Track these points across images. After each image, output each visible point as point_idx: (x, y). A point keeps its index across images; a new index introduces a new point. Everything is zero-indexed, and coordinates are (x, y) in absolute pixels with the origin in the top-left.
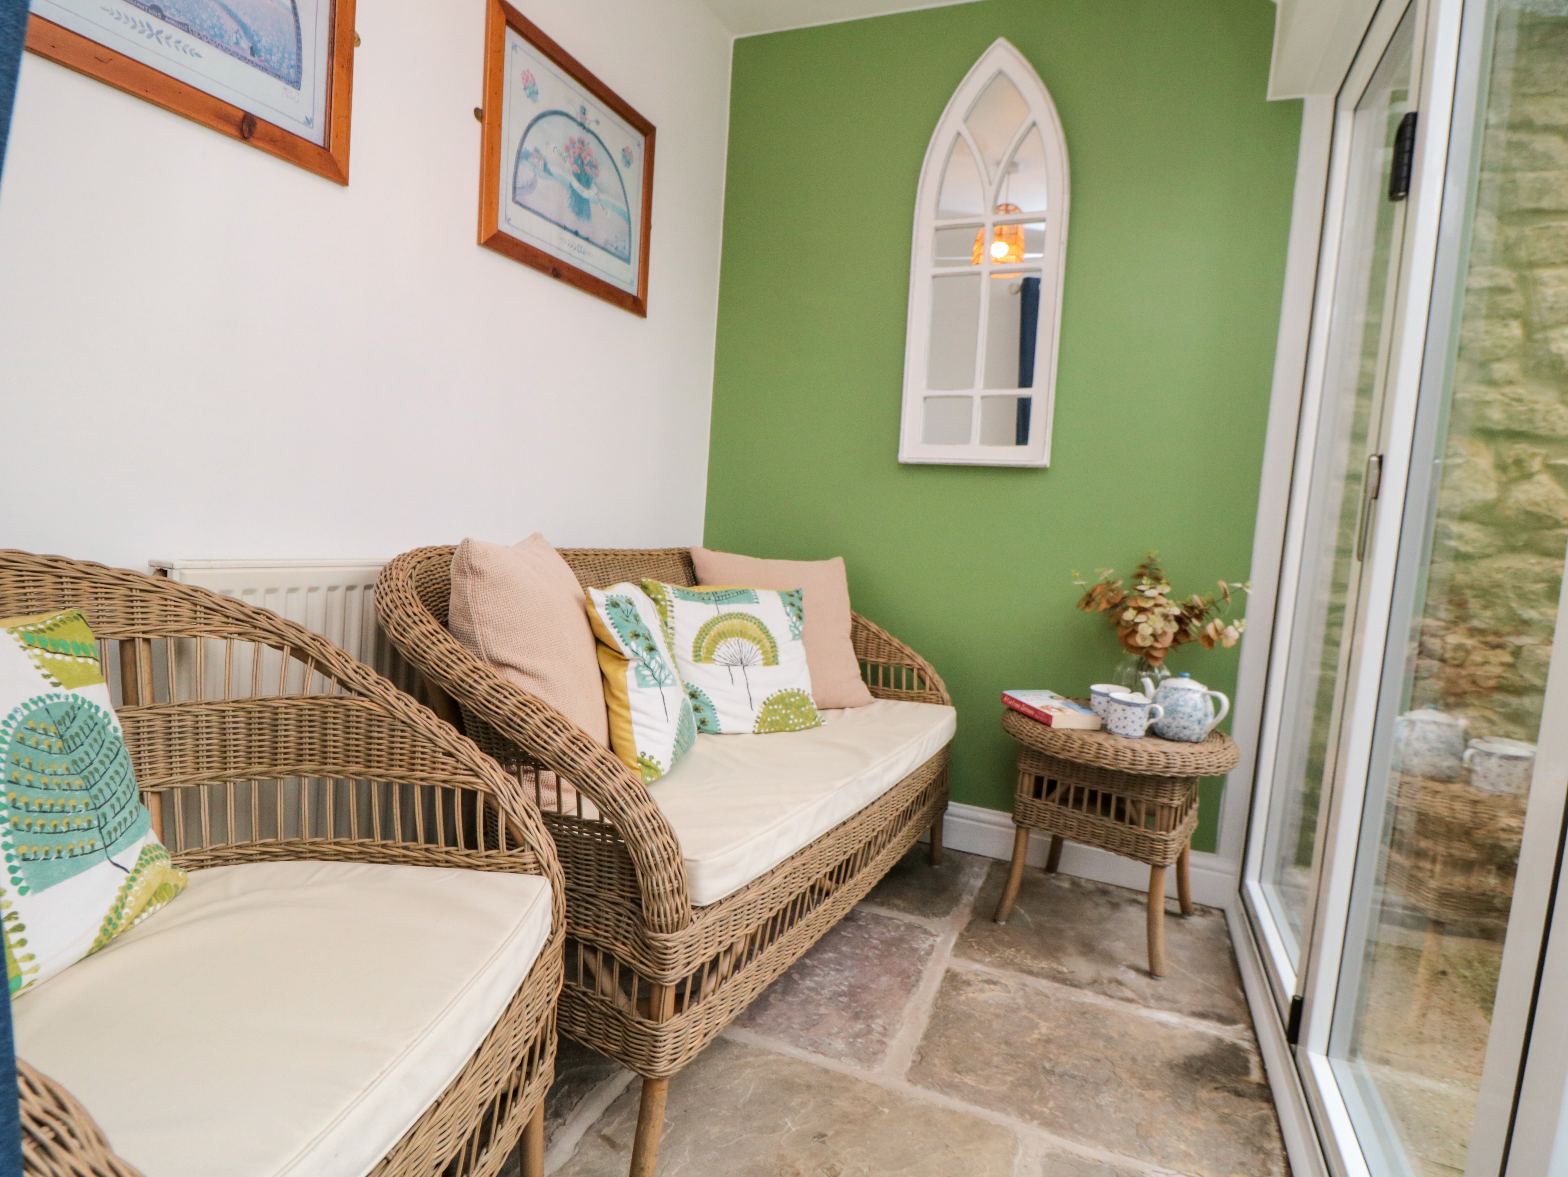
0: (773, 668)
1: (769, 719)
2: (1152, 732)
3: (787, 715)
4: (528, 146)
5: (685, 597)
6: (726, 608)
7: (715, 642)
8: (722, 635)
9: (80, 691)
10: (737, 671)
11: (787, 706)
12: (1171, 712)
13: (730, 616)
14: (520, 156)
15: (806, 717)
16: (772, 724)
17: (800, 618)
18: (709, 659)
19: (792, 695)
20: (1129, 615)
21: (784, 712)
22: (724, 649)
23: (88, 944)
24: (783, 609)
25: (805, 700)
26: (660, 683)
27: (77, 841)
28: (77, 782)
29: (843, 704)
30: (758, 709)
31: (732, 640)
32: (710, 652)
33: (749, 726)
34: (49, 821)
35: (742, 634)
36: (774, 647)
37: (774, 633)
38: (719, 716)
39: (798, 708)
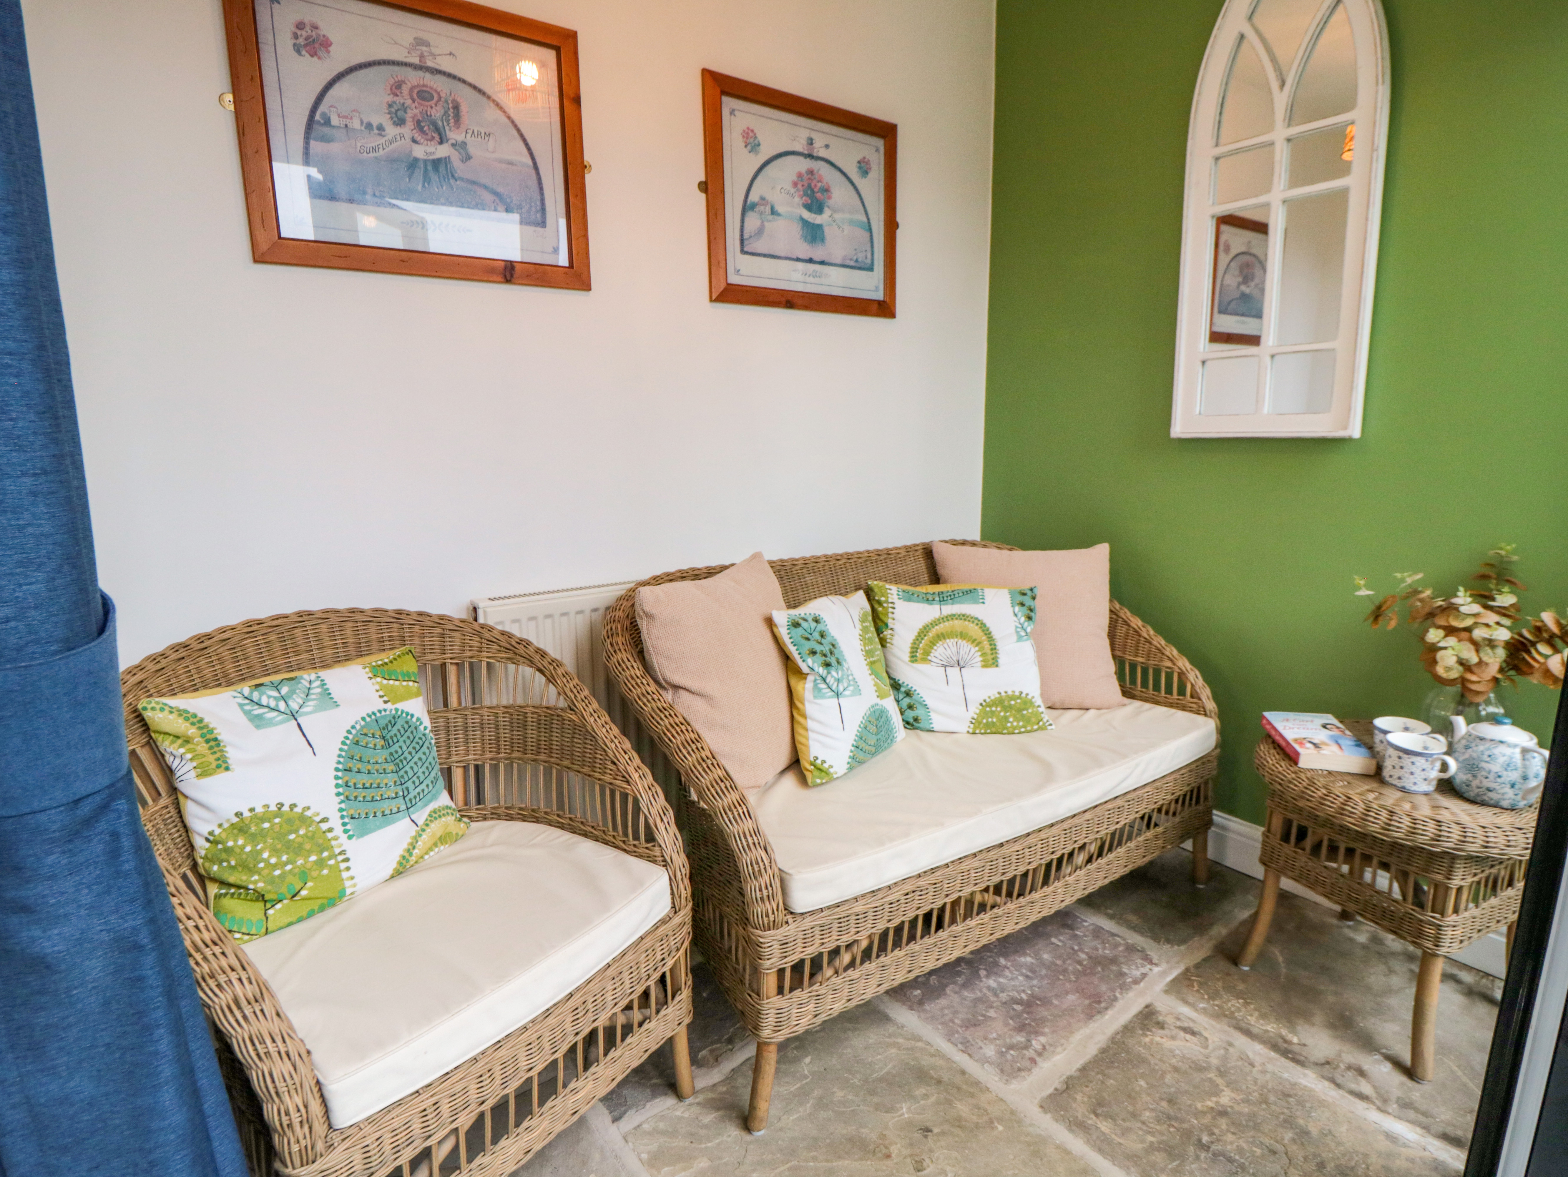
0: (992, 671)
1: (985, 721)
2: (1447, 787)
3: (1006, 718)
4: (754, 197)
5: (909, 597)
6: (949, 609)
7: (933, 643)
8: (941, 637)
9: (401, 706)
10: (953, 672)
11: (1006, 709)
12: (1472, 767)
13: (952, 617)
14: (747, 208)
15: (1027, 720)
16: (987, 725)
17: (1030, 618)
18: (925, 660)
19: (1012, 698)
20: (1434, 635)
21: (1002, 714)
22: (941, 651)
23: (389, 871)
24: (1011, 609)
25: (1028, 703)
26: (838, 695)
27: (386, 806)
28: (390, 767)
29: (1087, 704)
30: (974, 710)
31: (951, 642)
32: (927, 653)
33: (963, 727)
34: (369, 794)
35: (963, 636)
36: (994, 649)
37: (996, 634)
38: (933, 715)
39: (1020, 711)
